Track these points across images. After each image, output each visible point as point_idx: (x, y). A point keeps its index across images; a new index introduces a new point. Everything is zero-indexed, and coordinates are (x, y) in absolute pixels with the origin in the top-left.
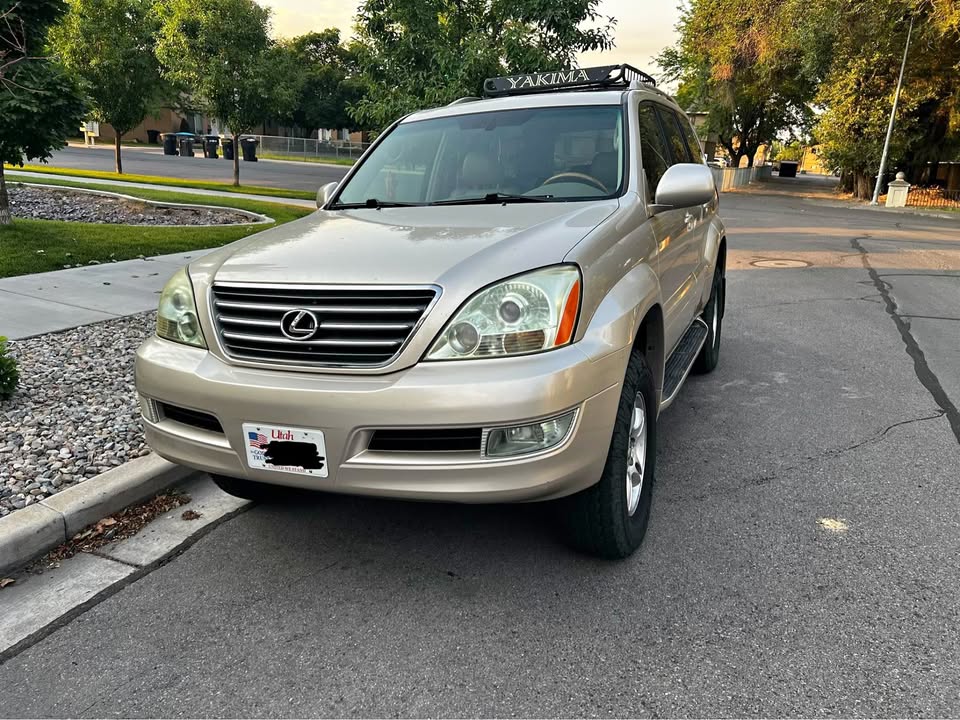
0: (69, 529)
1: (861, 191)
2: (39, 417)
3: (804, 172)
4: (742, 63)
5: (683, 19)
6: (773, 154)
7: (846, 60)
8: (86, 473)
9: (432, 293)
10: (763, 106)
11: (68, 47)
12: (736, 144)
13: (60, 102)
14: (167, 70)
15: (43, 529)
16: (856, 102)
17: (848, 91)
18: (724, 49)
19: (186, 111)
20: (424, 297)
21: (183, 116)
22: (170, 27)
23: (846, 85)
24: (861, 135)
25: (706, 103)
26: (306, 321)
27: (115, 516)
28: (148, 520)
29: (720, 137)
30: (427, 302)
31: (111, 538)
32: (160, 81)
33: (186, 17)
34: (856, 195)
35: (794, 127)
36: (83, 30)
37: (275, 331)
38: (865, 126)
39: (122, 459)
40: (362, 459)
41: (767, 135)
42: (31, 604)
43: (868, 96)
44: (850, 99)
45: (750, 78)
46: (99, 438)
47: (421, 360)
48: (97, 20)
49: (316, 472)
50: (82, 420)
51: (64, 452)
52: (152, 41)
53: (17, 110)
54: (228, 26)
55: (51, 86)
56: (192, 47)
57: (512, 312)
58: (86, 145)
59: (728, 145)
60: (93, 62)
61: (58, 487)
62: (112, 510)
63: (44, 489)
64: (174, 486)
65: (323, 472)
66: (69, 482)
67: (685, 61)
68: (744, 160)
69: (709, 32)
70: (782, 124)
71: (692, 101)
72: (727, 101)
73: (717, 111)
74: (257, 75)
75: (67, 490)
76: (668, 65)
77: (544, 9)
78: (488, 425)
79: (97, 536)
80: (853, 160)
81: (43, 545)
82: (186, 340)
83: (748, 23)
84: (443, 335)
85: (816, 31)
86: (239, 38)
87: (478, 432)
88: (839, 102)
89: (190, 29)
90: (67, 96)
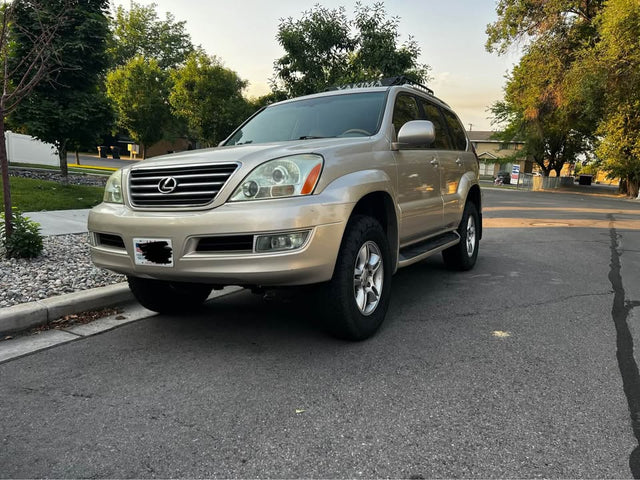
0: (50, 316)
1: (632, 192)
2: (50, 266)
3: (598, 183)
4: (545, 109)
5: (508, 83)
6: (577, 171)
7: (616, 106)
8: (66, 291)
9: (236, 166)
10: (565, 138)
11: (121, 97)
12: (546, 163)
13: (100, 115)
14: (175, 110)
15: (34, 313)
16: (625, 132)
17: (618, 126)
18: (531, 99)
19: (192, 140)
20: (231, 168)
21: (190, 143)
22: (179, 86)
23: (618, 122)
24: (630, 154)
25: (524, 136)
26: (171, 183)
27: (78, 314)
28: (96, 318)
29: (535, 157)
30: (232, 171)
31: (72, 324)
32: (171, 117)
33: (188, 79)
34: (629, 195)
35: (588, 152)
36: (130, 88)
37: (156, 190)
38: (632, 148)
39: (89, 287)
40: (192, 256)
41: (570, 157)
42: (18, 347)
43: (633, 129)
44: (620, 131)
45: (554, 120)
46: (79, 276)
47: (227, 202)
48: (139, 82)
49: (168, 265)
50: (73, 269)
51: (58, 282)
52: (168, 93)
53: (76, 119)
54: (212, 84)
55: (96, 106)
56: (190, 96)
57: (278, 176)
58: (131, 159)
59: (541, 164)
60: (134, 106)
61: (49, 296)
62: (77, 311)
63: (41, 296)
64: (116, 305)
65: (171, 265)
66: (56, 294)
67: (510, 110)
68: (553, 173)
69: (522, 89)
70: (580, 151)
71: (515, 134)
72: (538, 134)
73: (532, 141)
74: (227, 111)
75: (52, 298)
76: (498, 112)
77: (382, 60)
78: (257, 233)
79: (64, 323)
80: (625, 170)
81: (32, 322)
82: (115, 200)
83: (547, 83)
84: (241, 187)
85: (591, 87)
86: (219, 90)
87: (252, 237)
88: (613, 133)
89: (190, 86)
90: (105, 112)
